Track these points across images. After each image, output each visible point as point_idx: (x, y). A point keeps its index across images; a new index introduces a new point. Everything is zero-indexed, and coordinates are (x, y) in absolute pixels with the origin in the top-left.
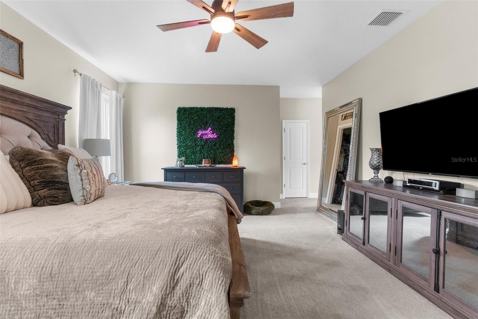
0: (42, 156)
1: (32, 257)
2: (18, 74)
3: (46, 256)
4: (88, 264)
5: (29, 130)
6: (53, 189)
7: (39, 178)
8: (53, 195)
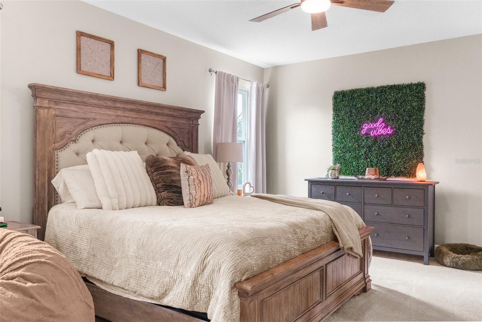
0: (165, 163)
1: (136, 232)
2: (162, 87)
3: (142, 233)
4: (160, 242)
5: (167, 138)
6: (171, 192)
7: (162, 181)
8: (170, 197)
